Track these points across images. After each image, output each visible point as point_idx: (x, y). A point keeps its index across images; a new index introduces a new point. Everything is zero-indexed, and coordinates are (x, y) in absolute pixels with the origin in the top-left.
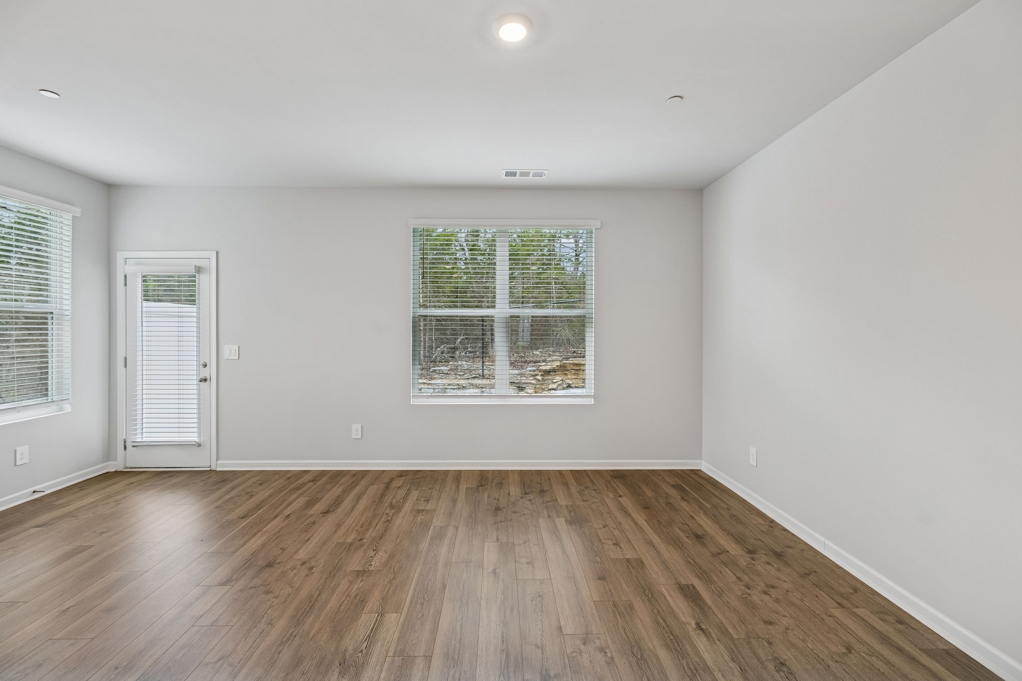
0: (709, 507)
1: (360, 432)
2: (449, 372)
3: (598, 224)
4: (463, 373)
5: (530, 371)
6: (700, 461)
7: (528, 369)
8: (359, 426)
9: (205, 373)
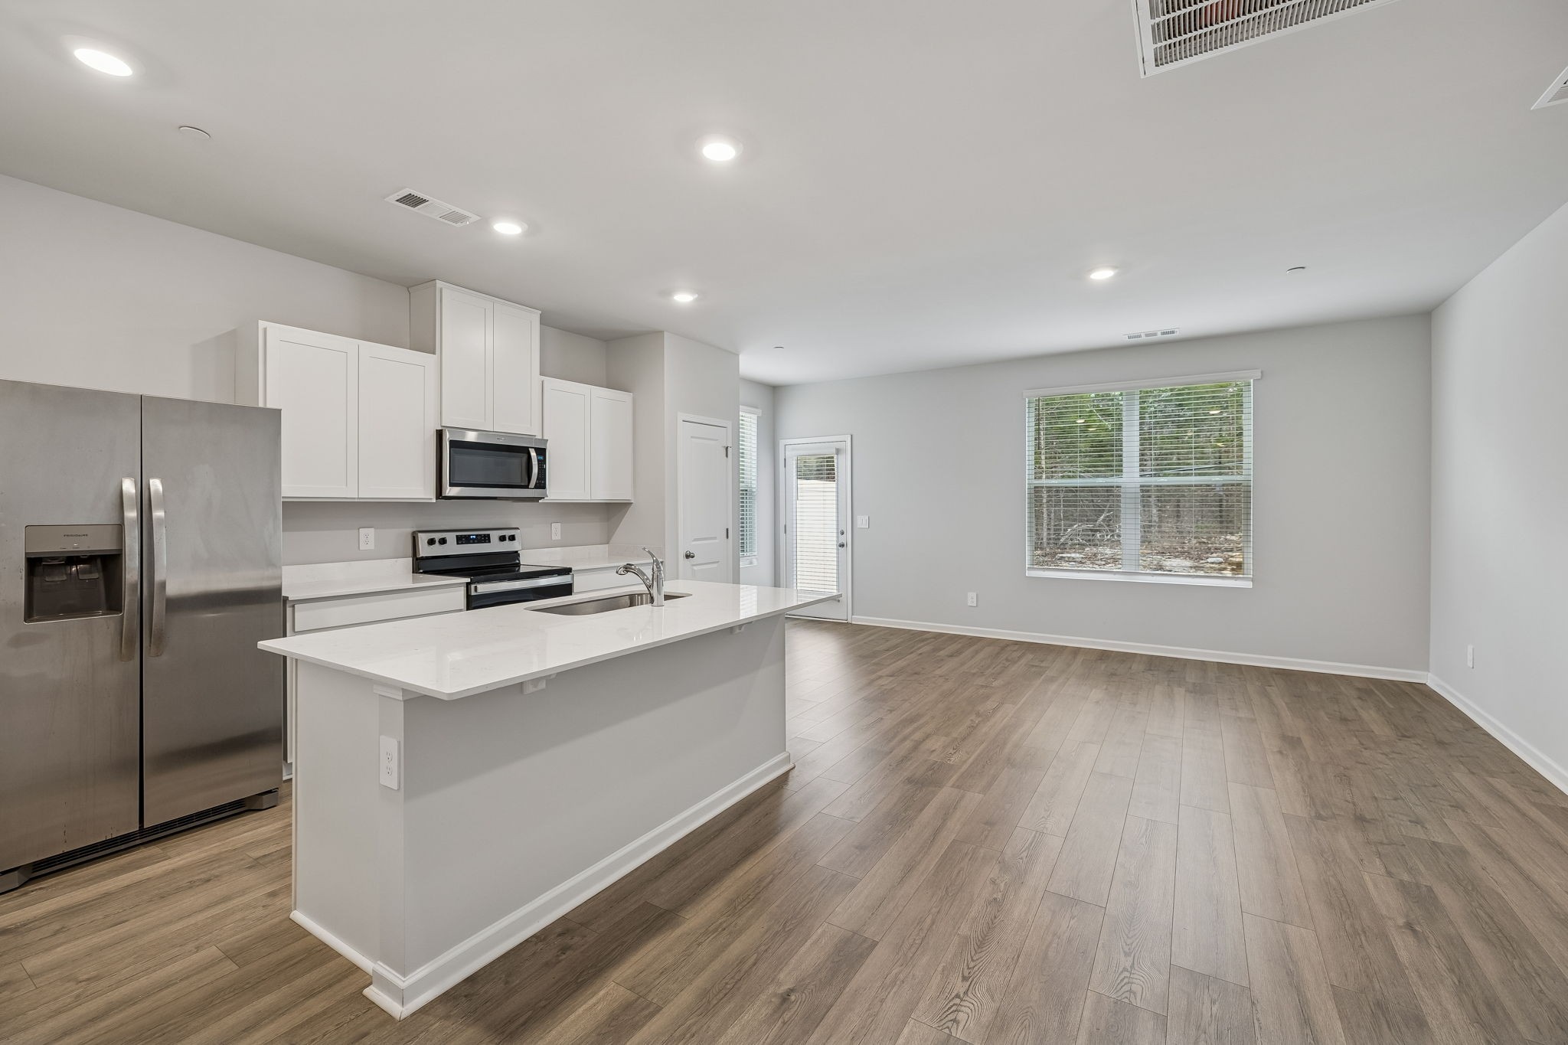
0: (1392, 707)
1: (975, 600)
2: (1084, 561)
3: (1258, 375)
4: (1103, 563)
5: (1213, 563)
6: (1426, 673)
7: (1209, 560)
8: (974, 595)
9: (842, 539)
